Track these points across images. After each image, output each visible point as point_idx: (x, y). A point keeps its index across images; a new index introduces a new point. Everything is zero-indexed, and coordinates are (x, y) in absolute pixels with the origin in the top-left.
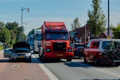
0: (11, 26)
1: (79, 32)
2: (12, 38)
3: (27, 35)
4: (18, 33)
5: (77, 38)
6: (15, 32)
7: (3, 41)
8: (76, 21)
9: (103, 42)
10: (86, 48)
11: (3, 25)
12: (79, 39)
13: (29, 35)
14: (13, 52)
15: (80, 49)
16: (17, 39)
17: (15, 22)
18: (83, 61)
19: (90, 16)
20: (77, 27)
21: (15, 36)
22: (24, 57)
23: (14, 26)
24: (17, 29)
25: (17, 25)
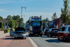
0: (15, 18)
1: (56, 21)
2: (16, 25)
4: (20, 22)
5: (55, 25)
7: (11, 27)
8: (55, 15)
9: (69, 27)
10: (59, 31)
11: (11, 17)
12: (56, 25)
13: (26, 23)
14: (15, 33)
15: (55, 32)
16: (19, 26)
17: (18, 16)
18: (57, 39)
19: (62, 12)
20: (55, 18)
21: (18, 24)
22: (21, 36)
23: (17, 18)
24: (19, 20)
25: (19, 17)
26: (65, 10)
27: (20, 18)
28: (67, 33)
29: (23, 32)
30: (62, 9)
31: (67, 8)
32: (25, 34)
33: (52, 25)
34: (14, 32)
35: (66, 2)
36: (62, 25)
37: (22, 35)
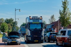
1: (54, 25)
2: (9, 29)
3: (20, 27)
4: (14, 26)
5: (52, 29)
6: (11, 25)
9: (68, 31)
10: (58, 35)
12: (54, 29)
13: (21, 27)
14: (9, 38)
15: (53, 36)
16: (12, 30)
18: (55, 44)
21: (11, 28)
22: (15, 42)
23: (10, 21)
24: (13, 23)
25: (12, 21)
26: (64, 12)
27: (14, 21)
28: (67, 38)
29: (17, 37)
30: (60, 11)
31: (66, 10)
32: (19, 39)
33: (49, 29)
34: (7, 37)
35: (65, 3)
36: (61, 29)
37: (16, 40)
